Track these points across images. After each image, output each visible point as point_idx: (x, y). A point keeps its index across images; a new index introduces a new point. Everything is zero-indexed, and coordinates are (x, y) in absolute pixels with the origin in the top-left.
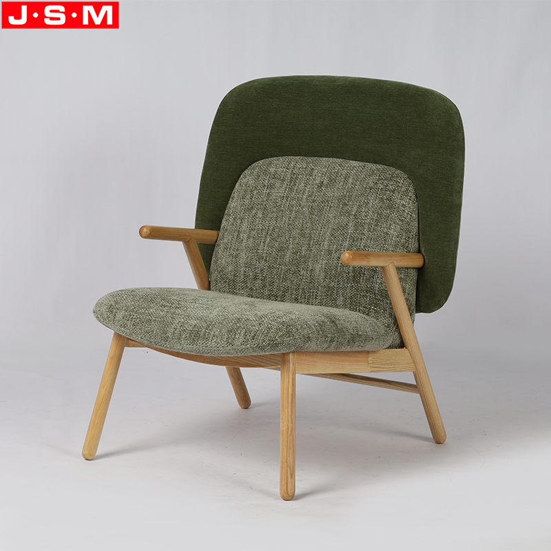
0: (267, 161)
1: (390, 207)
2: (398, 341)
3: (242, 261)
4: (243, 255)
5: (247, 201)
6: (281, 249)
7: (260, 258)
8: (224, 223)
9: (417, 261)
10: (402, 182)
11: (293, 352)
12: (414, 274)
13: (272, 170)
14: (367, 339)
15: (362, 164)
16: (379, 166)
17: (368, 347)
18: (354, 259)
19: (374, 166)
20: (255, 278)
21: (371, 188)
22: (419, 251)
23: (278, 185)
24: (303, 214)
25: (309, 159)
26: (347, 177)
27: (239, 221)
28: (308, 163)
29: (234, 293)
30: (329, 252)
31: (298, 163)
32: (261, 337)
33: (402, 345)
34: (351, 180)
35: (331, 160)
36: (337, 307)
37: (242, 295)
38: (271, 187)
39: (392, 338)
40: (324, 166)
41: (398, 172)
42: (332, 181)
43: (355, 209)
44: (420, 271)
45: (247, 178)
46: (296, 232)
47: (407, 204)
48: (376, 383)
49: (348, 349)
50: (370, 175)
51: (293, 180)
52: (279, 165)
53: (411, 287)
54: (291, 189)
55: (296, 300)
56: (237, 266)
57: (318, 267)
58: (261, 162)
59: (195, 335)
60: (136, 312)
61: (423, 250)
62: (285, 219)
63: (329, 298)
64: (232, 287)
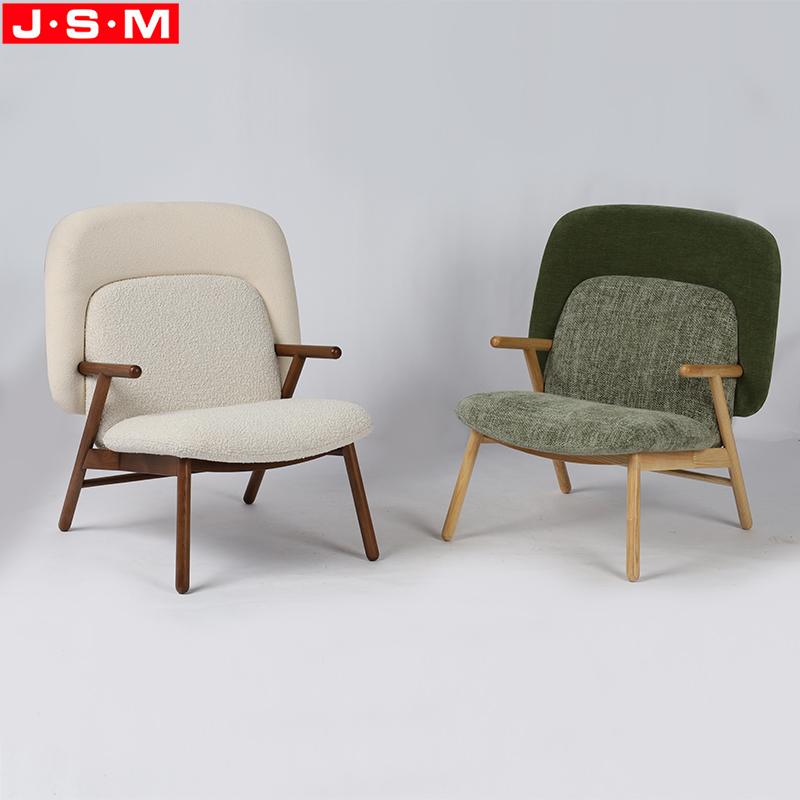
0: (597, 279)
1: (713, 324)
2: (718, 441)
3: (575, 368)
4: (576, 362)
5: (579, 315)
6: (612, 358)
7: (592, 365)
8: (558, 333)
9: (738, 372)
10: (724, 302)
11: (639, 453)
12: (733, 383)
13: (602, 287)
14: (698, 440)
15: (684, 284)
16: (701, 287)
17: (697, 447)
18: (691, 371)
19: (697, 287)
20: (588, 382)
21: (695, 306)
22: (739, 363)
23: (607, 301)
24: (631, 327)
25: (636, 278)
26: (671, 296)
27: (572, 332)
28: (635, 282)
29: (567, 395)
30: (657, 362)
31: (624, 281)
32: (613, 440)
33: (721, 444)
34: (675, 299)
35: (656, 280)
36: (664, 410)
37: (576, 397)
38: (601, 302)
39: (715, 440)
40: (650, 285)
41: (719, 292)
42: (657, 299)
43: (680, 324)
44: (739, 380)
45: (579, 294)
46: (625, 343)
47: (728, 322)
48: (699, 477)
49: (683, 449)
50: (693, 295)
51: (622, 296)
52: (607, 283)
53: (731, 394)
54: (620, 305)
55: (625, 403)
56: (570, 371)
57: (646, 374)
58: (591, 280)
59: (552, 436)
60: (496, 414)
61: (741, 363)
62: (615, 332)
63: (656, 403)
64: (565, 389)
